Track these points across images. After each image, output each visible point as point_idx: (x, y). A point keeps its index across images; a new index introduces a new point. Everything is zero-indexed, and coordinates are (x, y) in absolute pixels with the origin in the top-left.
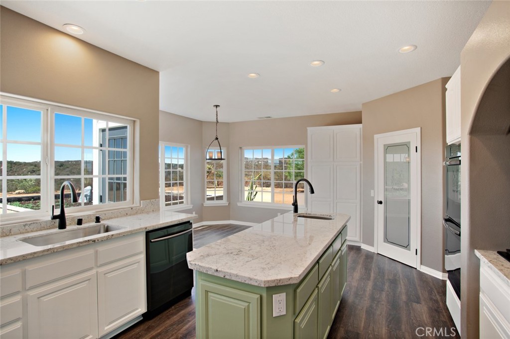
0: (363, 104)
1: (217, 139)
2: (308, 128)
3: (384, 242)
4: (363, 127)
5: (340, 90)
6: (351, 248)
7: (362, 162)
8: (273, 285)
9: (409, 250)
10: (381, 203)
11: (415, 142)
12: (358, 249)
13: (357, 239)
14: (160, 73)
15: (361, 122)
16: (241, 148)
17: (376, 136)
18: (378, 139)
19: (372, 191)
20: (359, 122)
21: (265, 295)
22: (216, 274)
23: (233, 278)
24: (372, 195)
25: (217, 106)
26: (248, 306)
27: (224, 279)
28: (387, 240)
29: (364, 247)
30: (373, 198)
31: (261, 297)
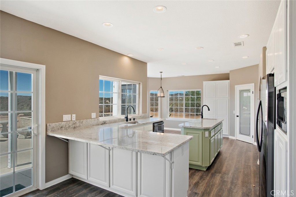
0: (230, 71)
1: (161, 87)
2: (203, 82)
3: (240, 134)
4: (230, 81)
5: (220, 67)
6: (224, 138)
7: (229, 98)
8: (206, 128)
9: (250, 136)
10: (238, 116)
11: (253, 89)
12: (228, 138)
13: (227, 134)
14: (148, 63)
15: (229, 79)
16: (168, 91)
17: (236, 86)
18: (237, 88)
19: (234, 111)
20: (228, 79)
21: (203, 132)
22: (190, 127)
23: (196, 128)
24: (234, 113)
25: (161, 72)
26: (199, 135)
27: (193, 128)
28: (241, 133)
29: (230, 137)
30: (235, 114)
31: (202, 132)
